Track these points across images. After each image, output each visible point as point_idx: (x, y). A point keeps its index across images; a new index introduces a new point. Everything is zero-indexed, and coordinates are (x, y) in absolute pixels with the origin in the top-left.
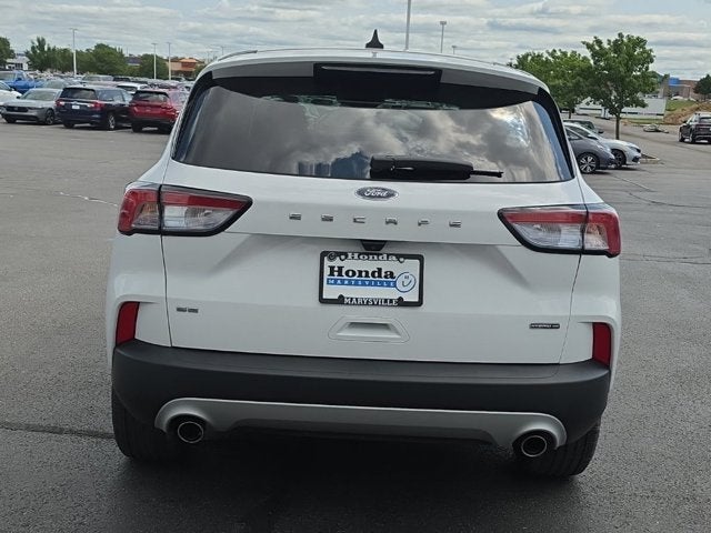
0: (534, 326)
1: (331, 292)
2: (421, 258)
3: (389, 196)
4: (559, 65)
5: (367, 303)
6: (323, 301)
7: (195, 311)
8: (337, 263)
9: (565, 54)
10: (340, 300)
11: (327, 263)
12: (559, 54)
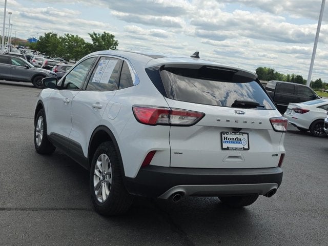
0: (273, 156)
1: (225, 146)
2: (248, 134)
3: (243, 113)
4: (70, 41)
5: (235, 149)
6: (223, 149)
7: (182, 154)
8: (226, 136)
9: (73, 36)
10: (228, 149)
11: (223, 136)
12: (71, 36)
